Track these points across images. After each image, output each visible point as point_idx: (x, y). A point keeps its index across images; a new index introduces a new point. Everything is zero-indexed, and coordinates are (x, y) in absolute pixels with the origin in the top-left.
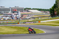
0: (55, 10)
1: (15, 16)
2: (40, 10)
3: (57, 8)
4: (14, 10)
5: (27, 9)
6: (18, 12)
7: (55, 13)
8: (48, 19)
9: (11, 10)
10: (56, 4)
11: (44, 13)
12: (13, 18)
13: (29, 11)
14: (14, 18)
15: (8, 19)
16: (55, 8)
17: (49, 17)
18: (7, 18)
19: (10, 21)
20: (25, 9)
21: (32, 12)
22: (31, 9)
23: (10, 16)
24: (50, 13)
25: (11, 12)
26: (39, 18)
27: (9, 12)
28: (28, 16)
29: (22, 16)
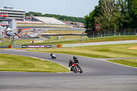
0: (97, 19)
2: (61, 18)
3: (102, 15)
4: (3, 15)
5: (32, 16)
6: (10, 21)
7: (97, 27)
8: (80, 41)
10: (100, 7)
11: (72, 27)
13: (36, 20)
14: (2, 35)
16: (98, 16)
17: (83, 37)
20: (27, 14)
21: (44, 23)
22: (42, 16)
24: (85, 28)
26: (60, 37)
28: (34, 31)
29: (20, 31)
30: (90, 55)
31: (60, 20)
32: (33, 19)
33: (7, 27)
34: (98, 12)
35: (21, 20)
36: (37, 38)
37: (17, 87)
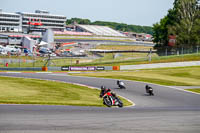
0: (171, 29)
1: (33, 44)
2: (119, 27)
3: (179, 22)
4: (34, 23)
5: (77, 24)
6: (44, 31)
7: (170, 41)
8: (147, 61)
9: (20, 23)
11: (134, 40)
12: (26, 52)
13: (82, 30)
14: (32, 52)
15: (11, 54)
16: (172, 24)
17: (151, 55)
18: (9, 48)
19: (18, 60)
20: (69, 22)
21: (94, 35)
22: (91, 24)
23: (19, 41)
24: (154, 41)
25: (21, 30)
26: (117, 55)
27: (16, 30)
28: (79, 46)
29: (58, 46)
30: (162, 82)
31: (117, 29)
32: (78, 29)
33: (41, 39)
34: (172, 18)
35: (60, 30)
36: (84, 56)
37: (55, 128)
